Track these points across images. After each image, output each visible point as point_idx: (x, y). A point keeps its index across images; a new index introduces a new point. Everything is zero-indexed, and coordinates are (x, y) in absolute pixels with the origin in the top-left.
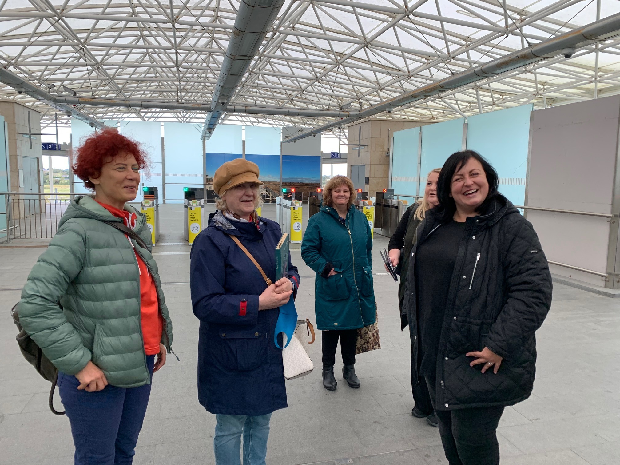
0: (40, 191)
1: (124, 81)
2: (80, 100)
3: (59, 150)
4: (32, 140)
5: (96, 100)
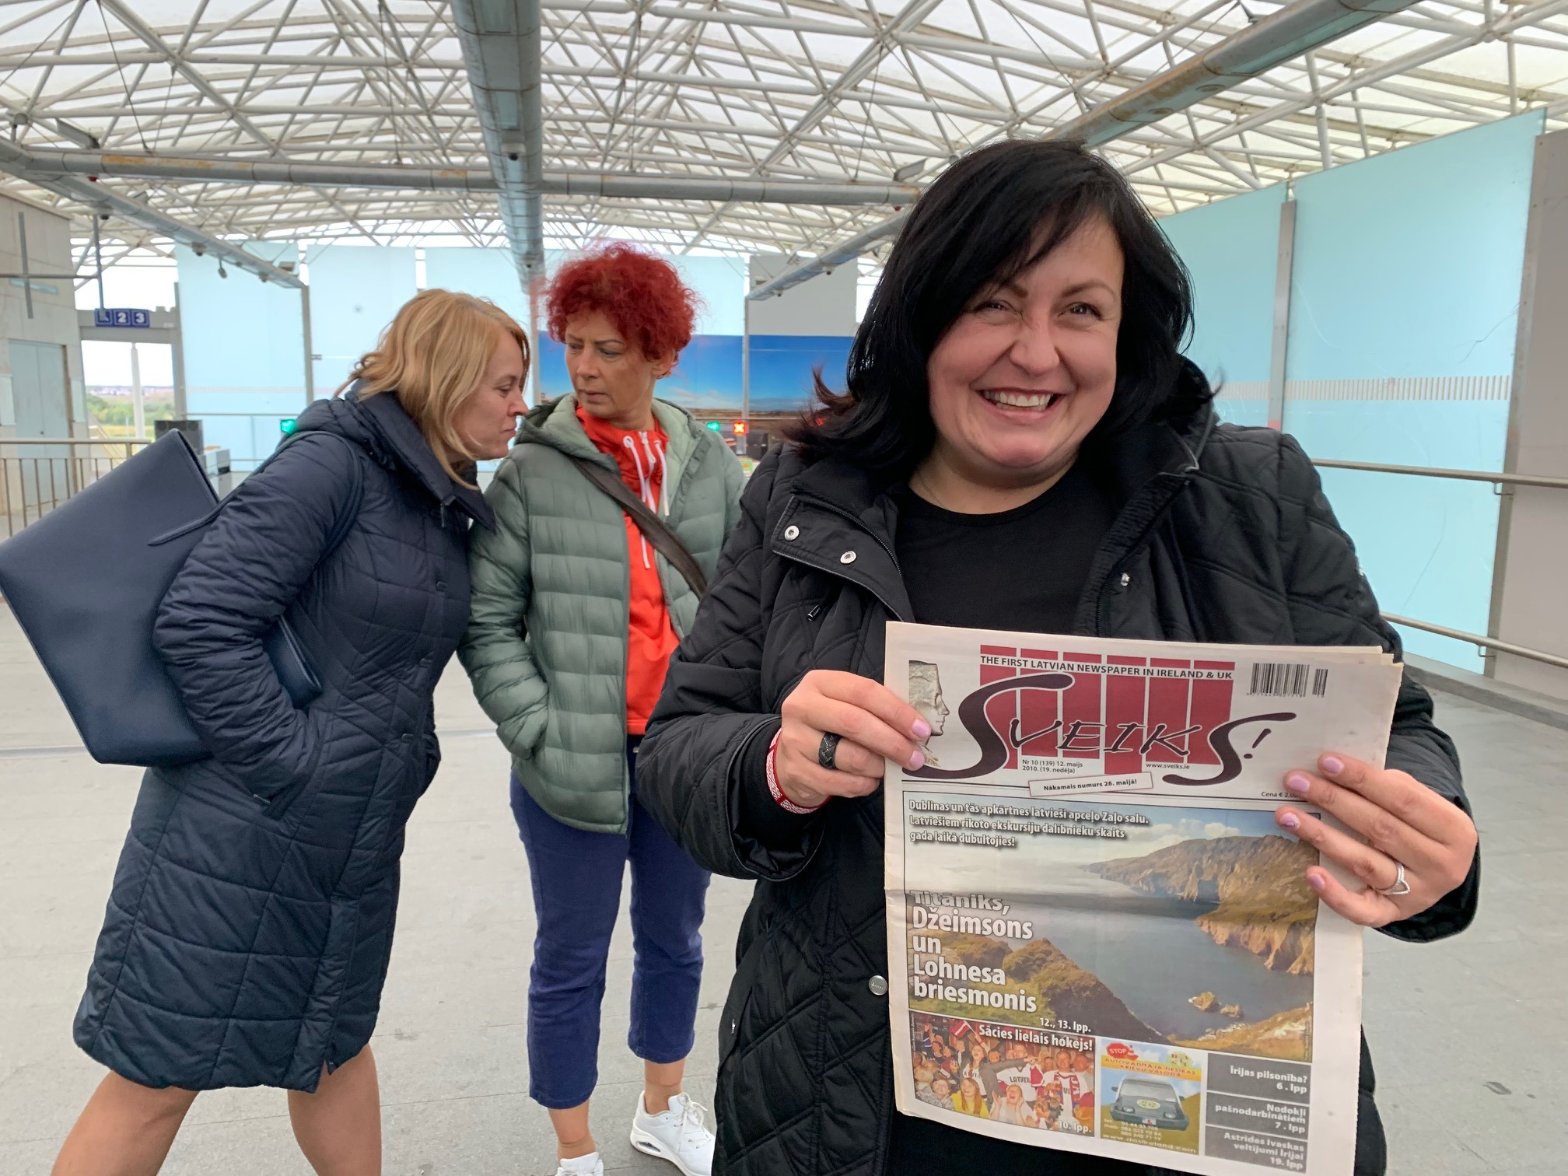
0: (71, 436)
2: (107, 161)
3: (146, 325)
4: (35, 294)
5: (153, 161)
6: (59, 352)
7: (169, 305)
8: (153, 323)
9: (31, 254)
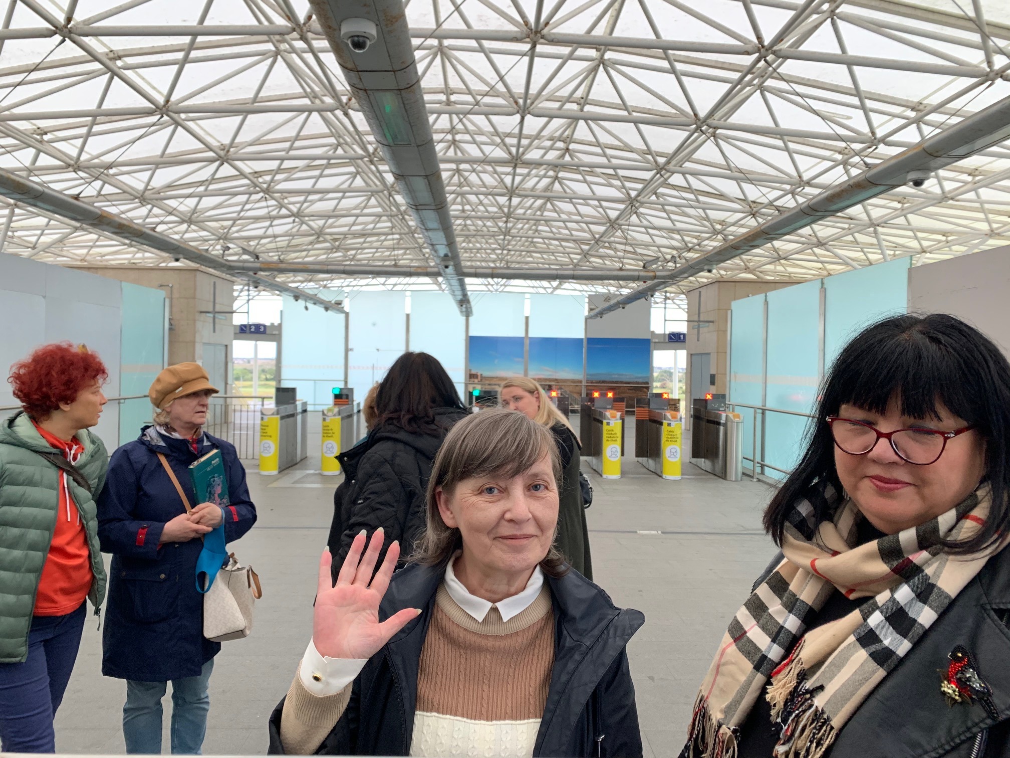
0: (226, 393)
1: (342, 236)
2: (263, 266)
3: (264, 332)
4: (217, 320)
5: (283, 266)
6: (224, 348)
7: (277, 322)
8: (268, 331)
9: (217, 301)
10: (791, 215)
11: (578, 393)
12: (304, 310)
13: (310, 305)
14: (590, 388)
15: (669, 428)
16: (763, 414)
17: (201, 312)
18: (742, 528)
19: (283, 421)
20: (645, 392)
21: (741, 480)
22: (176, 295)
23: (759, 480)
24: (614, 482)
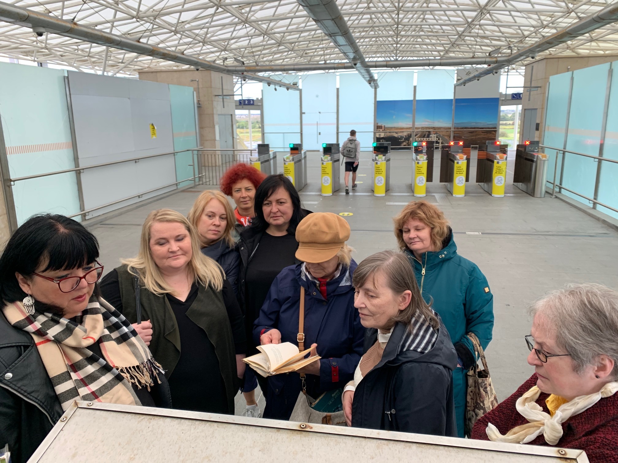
2: (246, 69)
3: (253, 104)
4: (225, 100)
5: (258, 68)
6: (230, 116)
7: (260, 97)
8: (255, 104)
9: (224, 88)
10: (586, 22)
11: (448, 136)
12: (274, 90)
13: (277, 87)
14: (456, 132)
15: (498, 165)
16: (564, 154)
17: (216, 96)
18: (535, 231)
19: (263, 164)
20: (493, 134)
21: (544, 197)
22: (200, 86)
23: (556, 197)
24: (460, 199)
